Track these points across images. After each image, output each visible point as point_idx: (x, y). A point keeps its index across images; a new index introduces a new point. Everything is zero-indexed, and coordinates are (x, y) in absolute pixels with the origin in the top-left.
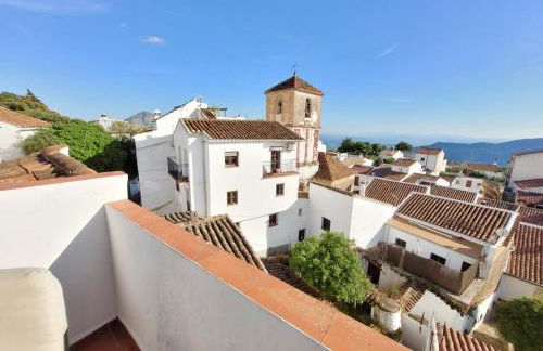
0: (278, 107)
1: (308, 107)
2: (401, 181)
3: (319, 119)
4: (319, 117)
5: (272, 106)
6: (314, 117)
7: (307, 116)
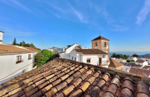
0: (96, 45)
1: (105, 44)
2: (141, 68)
3: (109, 48)
4: (109, 47)
5: (94, 45)
6: (107, 47)
7: (105, 47)
